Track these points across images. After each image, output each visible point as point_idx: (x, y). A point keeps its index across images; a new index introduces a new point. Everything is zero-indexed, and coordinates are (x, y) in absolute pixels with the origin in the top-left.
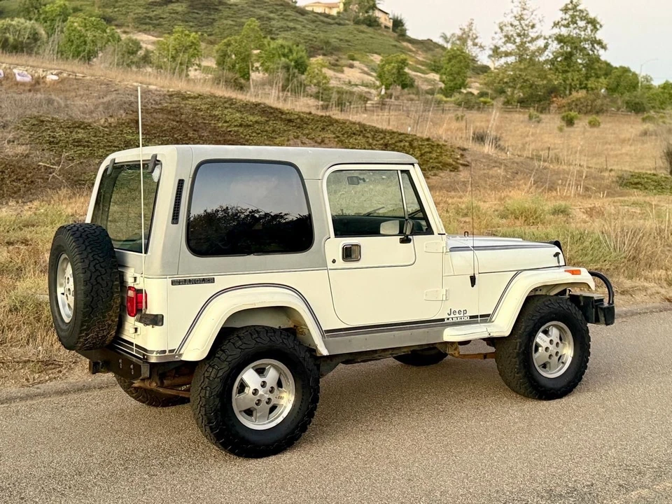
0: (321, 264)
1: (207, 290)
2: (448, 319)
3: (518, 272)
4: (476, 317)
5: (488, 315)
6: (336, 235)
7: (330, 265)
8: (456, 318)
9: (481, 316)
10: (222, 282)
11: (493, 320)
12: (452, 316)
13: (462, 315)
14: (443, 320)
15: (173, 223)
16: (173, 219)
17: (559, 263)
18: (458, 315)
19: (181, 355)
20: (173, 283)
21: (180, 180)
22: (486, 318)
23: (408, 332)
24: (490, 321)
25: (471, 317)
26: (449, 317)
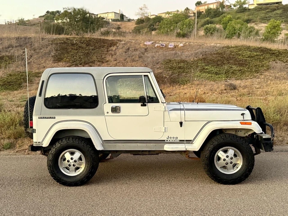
0: (102, 114)
1: (53, 121)
2: (167, 140)
3: (209, 122)
4: (184, 141)
5: (191, 141)
6: (109, 102)
7: (106, 114)
8: (171, 140)
9: (186, 141)
10: (58, 118)
11: (193, 143)
12: (169, 139)
13: (175, 139)
14: (164, 141)
15: (39, 96)
16: (39, 95)
17: (244, 118)
18: (172, 139)
19: (43, 144)
20: (39, 118)
21: (43, 81)
22: (189, 142)
23: (145, 144)
24: (192, 143)
25: (180, 141)
26: (167, 139)
